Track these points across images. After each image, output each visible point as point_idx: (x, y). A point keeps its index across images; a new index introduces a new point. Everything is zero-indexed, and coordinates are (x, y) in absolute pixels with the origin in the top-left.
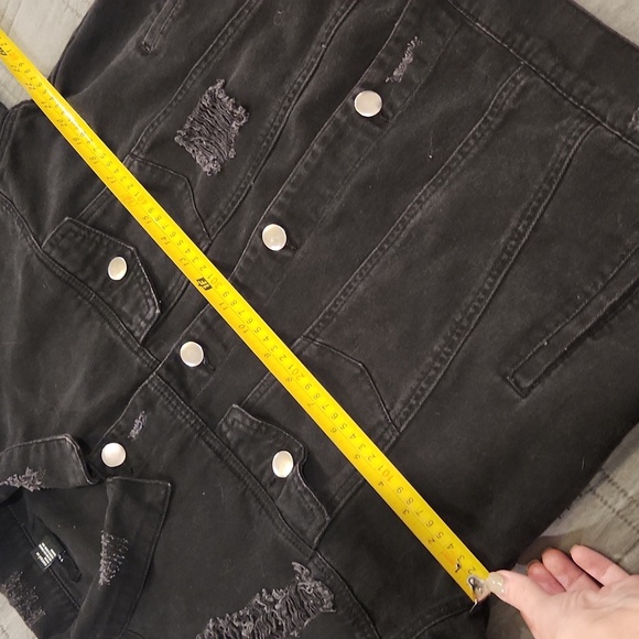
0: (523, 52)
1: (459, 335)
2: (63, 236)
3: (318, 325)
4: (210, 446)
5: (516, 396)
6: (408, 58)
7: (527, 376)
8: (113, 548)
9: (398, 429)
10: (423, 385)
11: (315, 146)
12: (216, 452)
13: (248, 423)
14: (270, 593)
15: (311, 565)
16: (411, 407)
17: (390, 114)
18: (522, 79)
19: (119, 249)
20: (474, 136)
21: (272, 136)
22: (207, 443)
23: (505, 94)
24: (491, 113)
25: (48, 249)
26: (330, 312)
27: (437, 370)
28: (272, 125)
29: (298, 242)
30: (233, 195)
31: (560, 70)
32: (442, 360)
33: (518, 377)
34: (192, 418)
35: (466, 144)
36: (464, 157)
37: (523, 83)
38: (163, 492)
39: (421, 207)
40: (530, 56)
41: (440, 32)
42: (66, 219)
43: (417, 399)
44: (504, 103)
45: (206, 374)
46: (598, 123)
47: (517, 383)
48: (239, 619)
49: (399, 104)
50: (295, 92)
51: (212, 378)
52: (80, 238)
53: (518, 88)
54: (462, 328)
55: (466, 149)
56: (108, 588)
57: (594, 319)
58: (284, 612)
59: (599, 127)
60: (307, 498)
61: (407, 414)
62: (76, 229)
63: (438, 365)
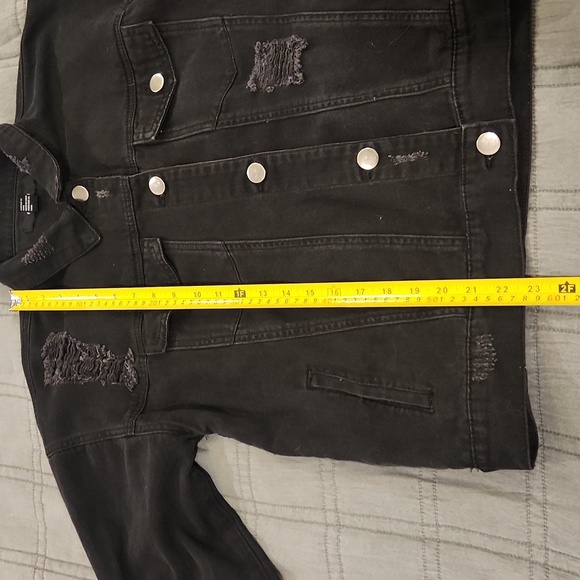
0: (472, 231)
1: (304, 331)
2: (140, 34)
3: (236, 245)
4: (132, 246)
5: (305, 385)
6: (412, 157)
7: (319, 381)
8: (43, 247)
9: (235, 341)
10: (265, 335)
11: (321, 150)
12: (133, 252)
13: (159, 257)
14: (106, 350)
15: (137, 359)
16: (250, 339)
17: (373, 178)
18: (457, 246)
19: (169, 72)
20: (405, 240)
21: (303, 110)
22: (132, 243)
23: (441, 242)
24: (426, 240)
25: (124, 33)
26: (249, 245)
27: (278, 335)
28: (308, 104)
29: (266, 189)
30: (251, 114)
31: (479, 265)
32: (284, 334)
33: (314, 377)
34: (132, 221)
35: (398, 238)
36: (391, 244)
37: (456, 249)
38: (93, 240)
39: (345, 244)
40: (473, 238)
41: (442, 166)
42: (151, 22)
43: (256, 338)
44: (436, 246)
45: (157, 203)
46: (467, 317)
47: (311, 379)
48: (80, 346)
49: (382, 177)
50: (336, 104)
51: (158, 210)
52: (150, 43)
53: (450, 249)
54: (309, 330)
55: (395, 241)
56: (23, 267)
57: (371, 397)
58: (106, 368)
59: (465, 320)
60: (162, 330)
61: (245, 340)
62: (152, 35)
63: (280, 333)
